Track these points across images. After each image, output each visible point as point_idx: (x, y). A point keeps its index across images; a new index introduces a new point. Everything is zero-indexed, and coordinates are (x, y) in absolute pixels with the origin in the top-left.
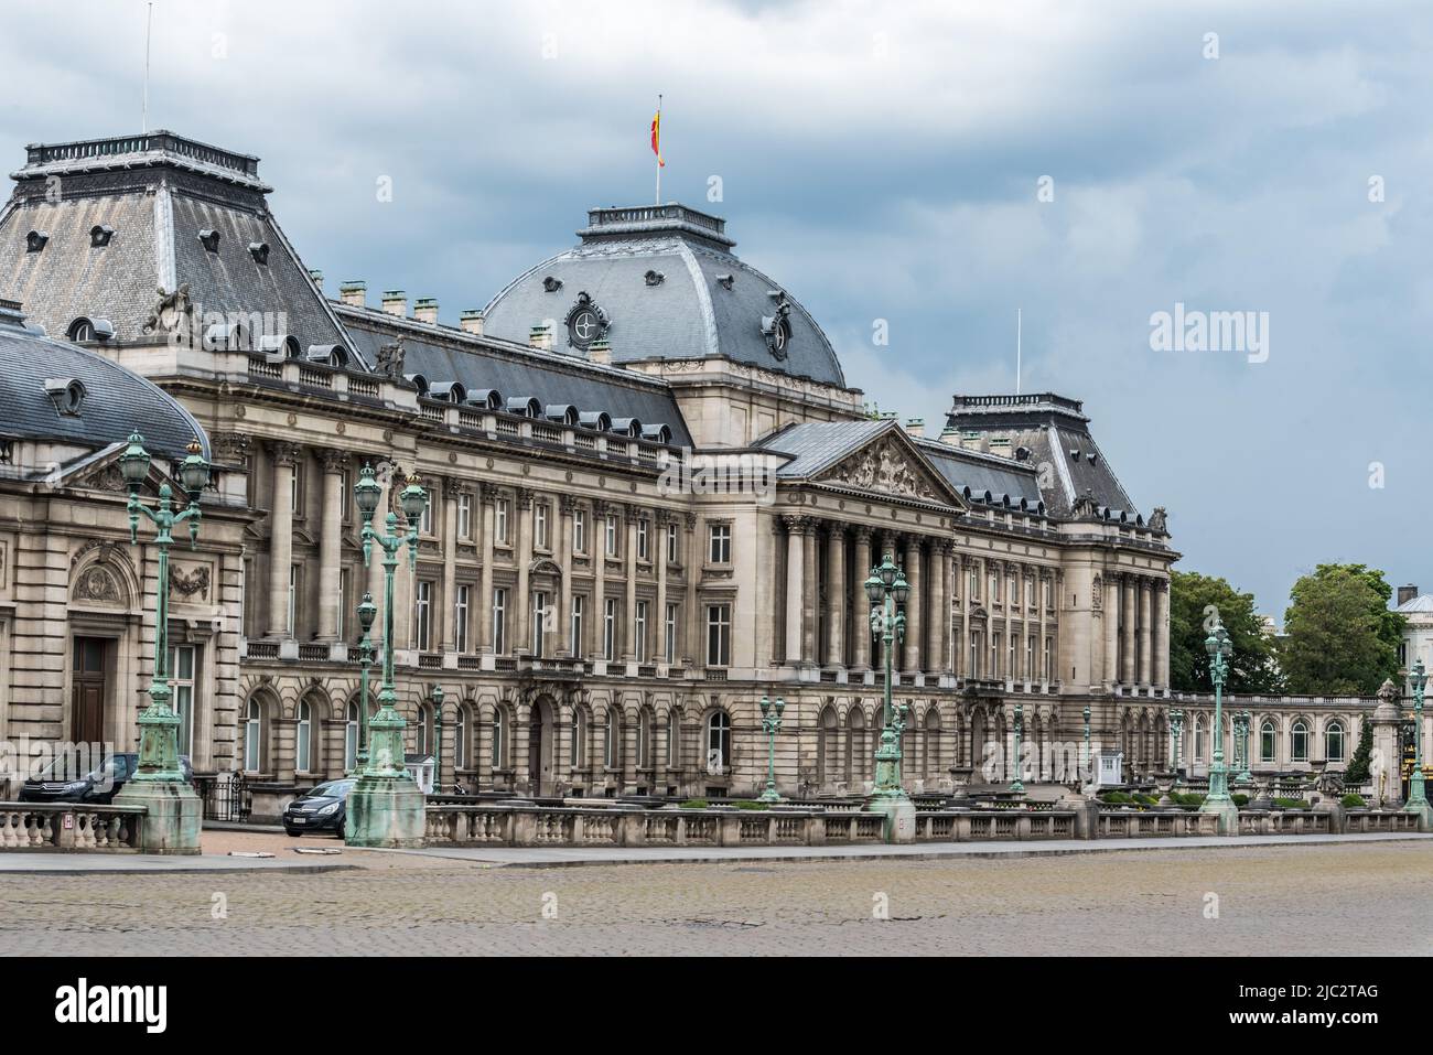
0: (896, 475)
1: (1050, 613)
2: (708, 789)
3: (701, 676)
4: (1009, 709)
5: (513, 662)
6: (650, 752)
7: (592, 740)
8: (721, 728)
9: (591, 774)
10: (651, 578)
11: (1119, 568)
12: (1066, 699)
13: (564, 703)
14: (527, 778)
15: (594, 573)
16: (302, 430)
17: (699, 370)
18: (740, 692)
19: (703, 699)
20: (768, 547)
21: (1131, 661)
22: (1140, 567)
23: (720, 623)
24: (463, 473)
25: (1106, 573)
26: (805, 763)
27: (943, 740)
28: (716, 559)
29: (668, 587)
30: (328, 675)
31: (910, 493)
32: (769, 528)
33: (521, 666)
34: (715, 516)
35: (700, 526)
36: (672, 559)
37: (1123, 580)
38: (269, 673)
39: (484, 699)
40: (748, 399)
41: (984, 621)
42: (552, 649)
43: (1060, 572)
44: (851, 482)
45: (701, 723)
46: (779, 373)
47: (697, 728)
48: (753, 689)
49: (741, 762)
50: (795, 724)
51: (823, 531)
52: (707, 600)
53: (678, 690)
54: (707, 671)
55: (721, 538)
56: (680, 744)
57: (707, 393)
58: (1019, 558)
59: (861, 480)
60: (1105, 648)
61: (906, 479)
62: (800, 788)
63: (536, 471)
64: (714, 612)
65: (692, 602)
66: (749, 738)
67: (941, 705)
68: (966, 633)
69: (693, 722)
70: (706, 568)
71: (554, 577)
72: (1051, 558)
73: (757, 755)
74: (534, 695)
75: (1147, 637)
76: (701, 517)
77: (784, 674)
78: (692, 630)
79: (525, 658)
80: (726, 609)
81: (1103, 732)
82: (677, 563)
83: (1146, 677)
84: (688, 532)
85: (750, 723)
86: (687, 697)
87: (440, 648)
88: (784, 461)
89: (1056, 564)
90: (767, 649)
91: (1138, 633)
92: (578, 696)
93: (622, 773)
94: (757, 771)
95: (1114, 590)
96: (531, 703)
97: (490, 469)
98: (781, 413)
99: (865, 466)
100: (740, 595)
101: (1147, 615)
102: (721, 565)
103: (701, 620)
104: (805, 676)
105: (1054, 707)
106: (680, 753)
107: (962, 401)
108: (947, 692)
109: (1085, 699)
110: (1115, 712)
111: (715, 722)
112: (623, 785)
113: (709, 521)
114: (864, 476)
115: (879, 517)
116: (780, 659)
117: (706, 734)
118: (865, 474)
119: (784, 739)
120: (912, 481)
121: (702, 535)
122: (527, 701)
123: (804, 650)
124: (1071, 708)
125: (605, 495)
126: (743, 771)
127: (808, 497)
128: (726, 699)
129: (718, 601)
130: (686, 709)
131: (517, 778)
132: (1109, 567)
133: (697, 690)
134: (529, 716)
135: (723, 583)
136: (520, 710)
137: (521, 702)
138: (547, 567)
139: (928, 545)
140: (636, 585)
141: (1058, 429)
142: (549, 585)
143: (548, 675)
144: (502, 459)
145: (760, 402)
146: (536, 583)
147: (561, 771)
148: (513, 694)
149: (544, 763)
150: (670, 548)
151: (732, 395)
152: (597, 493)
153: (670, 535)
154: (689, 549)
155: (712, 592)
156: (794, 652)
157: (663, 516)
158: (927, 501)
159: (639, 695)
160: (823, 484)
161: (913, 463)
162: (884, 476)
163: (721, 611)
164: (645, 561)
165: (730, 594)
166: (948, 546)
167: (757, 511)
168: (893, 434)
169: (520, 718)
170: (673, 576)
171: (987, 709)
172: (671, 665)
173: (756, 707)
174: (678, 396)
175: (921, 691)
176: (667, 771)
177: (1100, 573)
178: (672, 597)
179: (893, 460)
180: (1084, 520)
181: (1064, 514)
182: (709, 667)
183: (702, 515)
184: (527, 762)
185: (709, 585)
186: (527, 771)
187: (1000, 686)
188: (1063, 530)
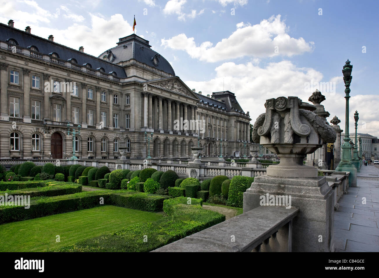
0: (179, 89)
1: (227, 127)
3: (124, 131)
4: (217, 143)
6: (108, 148)
7: (82, 144)
9: (82, 153)
10: (107, 106)
11: (239, 120)
12: (230, 142)
13: (68, 134)
14: (50, 154)
15: (82, 102)
17: (129, 63)
18: (132, 134)
19: (125, 136)
20: (139, 100)
21: (242, 136)
22: (244, 120)
23: (128, 118)
25: (237, 121)
26: (148, 151)
28: (127, 103)
29: (113, 109)
31: (183, 94)
32: (140, 95)
33: (45, 123)
34: (127, 93)
35: (124, 96)
36: (116, 103)
37: (240, 122)
39: (25, 131)
40: (143, 71)
41: (212, 127)
42: (63, 120)
43: (229, 120)
44: (164, 88)
45: (125, 142)
46: (153, 67)
48: (134, 133)
49: (132, 151)
50: (145, 141)
51: (155, 98)
52: (125, 113)
53: (117, 134)
55: (128, 98)
57: (130, 67)
58: (219, 117)
59: (167, 88)
60: (237, 134)
61: (182, 91)
64: (127, 115)
65: (123, 114)
66: (133, 145)
67: (194, 140)
68: (207, 129)
69: (123, 141)
70: (125, 105)
71: (63, 100)
72: (227, 117)
73: (136, 149)
74: (53, 131)
75: (245, 132)
77: (143, 130)
78: (122, 120)
79: (46, 121)
81: (236, 148)
82: (118, 104)
83: (245, 139)
84: (121, 97)
85: (134, 141)
86: (121, 136)
89: (228, 119)
90: (139, 124)
91: (243, 132)
93: (96, 153)
94: (136, 153)
95: (239, 124)
96: (51, 133)
98: (154, 76)
99: (169, 85)
101: (245, 129)
102: (128, 104)
103: (124, 118)
104: (149, 130)
105: (227, 144)
108: (195, 137)
109: (233, 142)
110: (238, 145)
111: (128, 142)
112: (96, 156)
114: (169, 87)
115: (174, 97)
116: (143, 126)
117: (126, 144)
119: (143, 145)
120: (184, 91)
121: (125, 98)
122: (49, 133)
123: (149, 124)
124: (231, 144)
125: (86, 82)
126: (133, 153)
127: (150, 88)
128: (129, 136)
129: (127, 113)
130: (120, 139)
131: (44, 154)
132: (238, 119)
133: (124, 134)
134: (52, 137)
135: (128, 109)
136: (45, 135)
137: (46, 133)
138: (58, 97)
139: (190, 107)
140: (100, 107)
141: (229, 97)
142: (61, 102)
143: (55, 125)
144: (33, 63)
145: (147, 72)
146: (54, 101)
147: (67, 152)
148: (41, 130)
149: (63, 150)
150: (115, 100)
151: (137, 68)
152: (82, 81)
153: (115, 97)
154: (122, 101)
155: (126, 111)
156: (146, 125)
157: (110, 92)
158: (189, 96)
159: (102, 134)
160: (153, 86)
161: (184, 87)
162: (175, 88)
163: (128, 115)
164: (105, 102)
165: (130, 111)
166: (195, 108)
167: (135, 91)
168: (178, 79)
169: (46, 137)
170: (115, 107)
171: (212, 143)
172: (115, 128)
173: (135, 138)
174: (125, 69)
175: (187, 137)
176: (114, 153)
177: (236, 120)
178: (116, 112)
179: (178, 86)
180: (232, 111)
181: (229, 110)
182: (126, 129)
183: (124, 93)
184: (50, 149)
185: (125, 109)
186: (50, 152)
187: (215, 139)
188: (229, 113)
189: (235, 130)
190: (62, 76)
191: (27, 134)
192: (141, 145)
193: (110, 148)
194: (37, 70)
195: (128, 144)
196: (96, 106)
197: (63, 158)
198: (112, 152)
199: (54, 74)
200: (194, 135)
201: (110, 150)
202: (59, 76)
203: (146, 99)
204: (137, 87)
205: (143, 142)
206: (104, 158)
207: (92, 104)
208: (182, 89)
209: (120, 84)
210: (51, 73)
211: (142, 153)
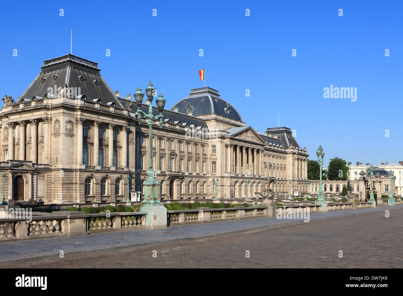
0: (251, 137)
1: (285, 165)
3: (210, 175)
4: (277, 182)
5: (165, 172)
10: (199, 156)
11: (297, 157)
12: (288, 180)
13: (178, 181)
14: (169, 196)
15: (185, 154)
16: (101, 119)
17: (210, 117)
18: (218, 178)
20: (224, 150)
22: (301, 157)
23: (214, 165)
26: (232, 192)
27: (263, 188)
28: (213, 152)
29: (202, 158)
30: (110, 174)
31: (254, 141)
32: (224, 146)
33: (167, 173)
34: (213, 144)
35: (210, 146)
36: (204, 152)
37: (298, 159)
38: (93, 173)
40: (221, 122)
41: (272, 166)
42: (176, 170)
43: (286, 158)
44: (241, 138)
46: (226, 117)
47: (210, 186)
48: (220, 177)
49: (218, 192)
51: (235, 147)
52: (211, 160)
53: (206, 179)
55: (214, 148)
56: (207, 189)
57: (212, 121)
58: (278, 156)
60: (295, 172)
61: (253, 137)
62: (231, 197)
64: (213, 162)
65: (209, 161)
67: (262, 181)
68: (268, 168)
70: (211, 154)
71: (175, 155)
72: (285, 155)
73: (222, 191)
74: (171, 179)
75: (303, 170)
77: (227, 175)
78: (209, 167)
79: (168, 171)
80: (215, 162)
81: (295, 186)
82: (205, 154)
84: (207, 147)
85: (220, 184)
88: (227, 133)
90: (223, 170)
91: (301, 169)
94: (222, 194)
95: (296, 161)
98: (228, 125)
100: (218, 159)
101: (303, 166)
102: (214, 154)
103: (211, 165)
104: (231, 175)
107: (269, 129)
108: (263, 179)
110: (297, 183)
111: (214, 185)
116: (226, 172)
118: (244, 136)
121: (210, 148)
122: (169, 180)
123: (231, 170)
125: (188, 139)
126: (219, 194)
127: (232, 140)
129: (213, 160)
130: (208, 182)
133: (210, 179)
134: (170, 183)
135: (214, 157)
136: (167, 182)
137: (168, 180)
138: (173, 153)
139: (258, 151)
141: (286, 133)
143: (172, 175)
145: (223, 123)
147: (178, 194)
148: (165, 178)
149: (174, 193)
152: (185, 139)
154: (209, 151)
156: (229, 171)
157: (202, 144)
158: (257, 142)
159: (196, 179)
160: (235, 138)
164: (197, 153)
165: (216, 159)
167: (220, 143)
168: (250, 129)
169: (167, 184)
170: (203, 156)
172: (204, 174)
173: (221, 181)
174: (206, 121)
175: (257, 178)
177: (294, 158)
178: (204, 160)
179: (250, 134)
180: (291, 149)
181: (287, 148)
182: (212, 174)
183: (210, 144)
184: (169, 192)
185: (212, 158)
186: (169, 194)
187: (275, 178)
188: (287, 150)
189: (293, 168)
191: (159, 182)
193: (201, 190)
194: (163, 135)
196: (193, 157)
197: (174, 199)
198: (203, 194)
199: (171, 136)
201: (201, 192)
202: (174, 137)
203: (229, 149)
205: (227, 184)
207: (190, 155)
211: (226, 194)
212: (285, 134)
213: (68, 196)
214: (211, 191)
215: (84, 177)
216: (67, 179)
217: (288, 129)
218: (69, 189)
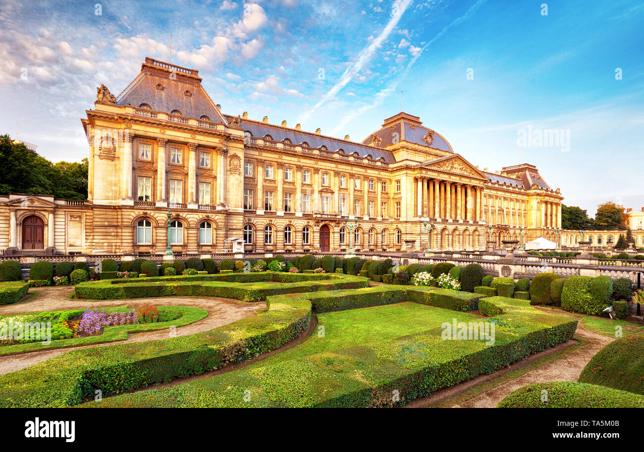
0: (460, 169)
1: (525, 210)
2: (397, 250)
3: (393, 220)
4: (511, 232)
5: (312, 215)
6: (376, 240)
8: (400, 234)
9: (349, 245)
10: (375, 195)
11: (545, 200)
13: (335, 226)
14: (319, 246)
15: (349, 192)
16: (168, 135)
17: (398, 145)
19: (394, 226)
20: (412, 185)
21: (549, 221)
22: (552, 200)
23: (399, 207)
24: (286, 162)
25: (541, 201)
27: (480, 237)
28: (398, 190)
29: (381, 198)
30: (186, 213)
31: (466, 174)
32: (412, 180)
33: (314, 216)
34: (397, 179)
35: (393, 182)
36: (385, 191)
37: (546, 203)
38: (149, 212)
39: (298, 225)
40: (415, 152)
41: (503, 211)
42: (331, 212)
43: (528, 201)
44: (442, 169)
46: (427, 147)
47: (394, 234)
50: (419, 232)
51: (430, 181)
52: (395, 201)
53: (385, 224)
54: (395, 219)
55: (399, 185)
56: (388, 238)
57: (400, 150)
58: (514, 197)
59: (446, 168)
60: (541, 218)
61: (465, 170)
62: (421, 250)
63: (320, 163)
64: (397, 204)
65: (392, 202)
66: (405, 236)
67: (479, 228)
68: (497, 214)
69: (392, 232)
70: (395, 193)
71: (331, 192)
72: (525, 198)
74: (321, 225)
75: (554, 216)
76: (393, 180)
77: (417, 219)
78: (392, 209)
79: (316, 214)
82: (387, 192)
83: (554, 225)
84: (390, 184)
85: (405, 232)
86: (390, 226)
87: (276, 210)
89: (527, 199)
90: (411, 213)
92: (342, 225)
93: (363, 246)
95: (543, 205)
96: (320, 226)
97: (299, 161)
98: (428, 157)
99: (447, 165)
100: (403, 199)
101: (554, 211)
102: (399, 192)
103: (394, 206)
104: (422, 219)
105: (527, 231)
106: (388, 240)
107: (505, 168)
108: (482, 225)
109: (535, 229)
110: (544, 232)
111: (398, 232)
113: (395, 181)
115: (454, 179)
116: (416, 215)
117: (396, 236)
120: (467, 171)
121: (394, 184)
122: (318, 226)
123: (423, 213)
124: (532, 231)
125: (354, 172)
127: (424, 172)
128: (400, 226)
129: (397, 201)
130: (389, 229)
131: (314, 246)
132: (542, 199)
134: (320, 229)
135: (399, 196)
136: (315, 228)
137: (315, 226)
138: (327, 189)
139: (474, 188)
140: (368, 197)
141: (529, 171)
142: (329, 195)
143: (324, 218)
144: (304, 159)
145: (419, 153)
146: (323, 194)
147: (335, 244)
148: (312, 223)
149: (331, 243)
150: (384, 188)
151: (408, 150)
152: (349, 171)
153: (384, 185)
154: (391, 189)
155: (396, 199)
156: (420, 213)
157: (379, 179)
158: (473, 176)
159: (369, 225)
160: (428, 168)
161: (467, 166)
162: (455, 168)
163: (399, 204)
164: (373, 191)
165: (401, 198)
166: (482, 189)
167: (407, 176)
168: (458, 158)
169: (315, 230)
170: (383, 195)
171: (504, 231)
172: (383, 218)
173: (407, 228)
174: (393, 152)
175: (471, 225)
176: (382, 245)
177: (539, 201)
178: (384, 200)
179: (459, 165)
180: (534, 189)
181: (529, 188)
182: (396, 218)
183: (394, 179)
184: (319, 242)
185: (395, 197)
186: (319, 244)
187: (508, 226)
188: (528, 192)
189: (538, 213)
190: (330, 168)
191: (299, 227)
192: (413, 236)
193: (378, 240)
194: (307, 165)
195: (398, 235)
196: (363, 196)
197: (331, 251)
198: (380, 244)
199: (324, 167)
200: (480, 223)
201: (378, 242)
202: (328, 168)
203: (420, 184)
204: (409, 172)
206: (372, 250)
207: (359, 194)
208: (464, 169)
209: (389, 170)
210: (320, 167)
212: (527, 172)
213: (106, 244)
214: (394, 240)
215: (131, 217)
216: (104, 220)
217: (532, 166)
218: (108, 234)
